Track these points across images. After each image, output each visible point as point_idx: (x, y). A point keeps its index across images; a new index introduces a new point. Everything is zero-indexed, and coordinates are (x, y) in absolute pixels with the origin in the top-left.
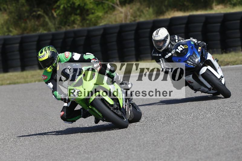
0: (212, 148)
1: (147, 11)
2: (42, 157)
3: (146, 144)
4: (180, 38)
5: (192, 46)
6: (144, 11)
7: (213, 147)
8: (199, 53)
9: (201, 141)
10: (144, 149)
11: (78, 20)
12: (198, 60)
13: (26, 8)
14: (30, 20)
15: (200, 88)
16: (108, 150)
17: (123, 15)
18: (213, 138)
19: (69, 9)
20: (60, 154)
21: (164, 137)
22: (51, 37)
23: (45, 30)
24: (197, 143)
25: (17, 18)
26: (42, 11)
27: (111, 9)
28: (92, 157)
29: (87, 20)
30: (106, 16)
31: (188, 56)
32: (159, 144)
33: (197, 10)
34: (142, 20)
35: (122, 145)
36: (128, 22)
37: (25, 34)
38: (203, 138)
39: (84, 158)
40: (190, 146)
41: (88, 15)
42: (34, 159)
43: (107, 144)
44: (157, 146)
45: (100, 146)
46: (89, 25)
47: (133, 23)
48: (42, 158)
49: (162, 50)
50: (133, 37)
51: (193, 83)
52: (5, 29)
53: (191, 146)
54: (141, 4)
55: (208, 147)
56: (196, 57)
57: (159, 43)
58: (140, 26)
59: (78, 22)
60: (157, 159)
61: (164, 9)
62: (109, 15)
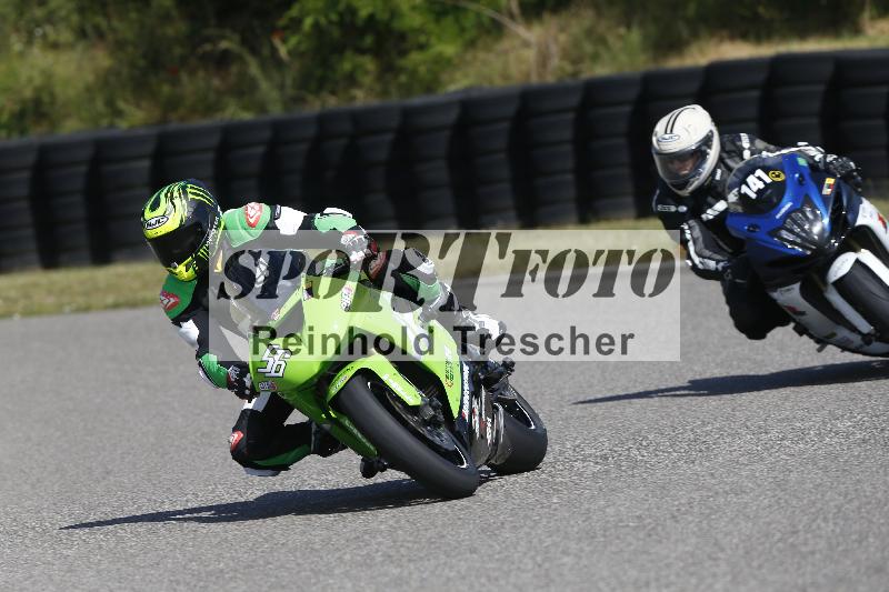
0: (856, 545)
1: (620, 37)
2: (231, 574)
3: (613, 530)
4: (760, 144)
5: (801, 176)
6: (611, 39)
7: (860, 542)
8: (825, 199)
9: (814, 521)
10: (605, 547)
11: (367, 72)
12: (820, 226)
13: (177, 28)
14: (192, 73)
15: (834, 335)
16: (473, 551)
17: (531, 55)
18: (859, 508)
19: (336, 33)
20: (298, 565)
21: (680, 504)
22: (266, 134)
23: (246, 108)
24: (801, 527)
25: (142, 63)
26: (237, 37)
27: (488, 32)
28: (414, 576)
29: (402, 70)
30: (469, 56)
31: (783, 211)
32: (660, 528)
33: (803, 34)
34: (602, 70)
35: (526, 533)
36: (550, 79)
37: (174, 125)
38: (821, 509)
39: (387, 579)
40: (776, 538)
41: (403, 53)
42: (202, 584)
43: (471, 526)
44: (654, 537)
45: (443, 536)
46: (407, 90)
47: (569, 81)
48: (231, 578)
49: (691, 189)
50: (567, 134)
51: (803, 313)
52: (100, 105)
53: (778, 535)
54: (599, 14)
55: (841, 539)
56: (816, 215)
57: (676, 165)
58: (594, 94)
59: (367, 80)
60: (653, 584)
61: (685, 33)
62: (481, 55)
